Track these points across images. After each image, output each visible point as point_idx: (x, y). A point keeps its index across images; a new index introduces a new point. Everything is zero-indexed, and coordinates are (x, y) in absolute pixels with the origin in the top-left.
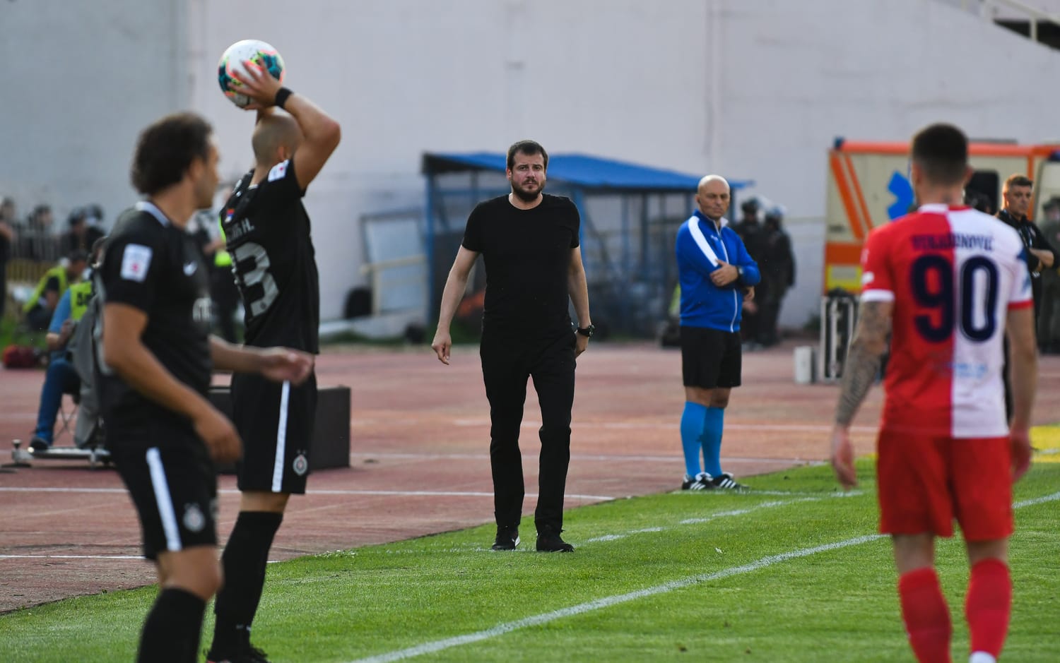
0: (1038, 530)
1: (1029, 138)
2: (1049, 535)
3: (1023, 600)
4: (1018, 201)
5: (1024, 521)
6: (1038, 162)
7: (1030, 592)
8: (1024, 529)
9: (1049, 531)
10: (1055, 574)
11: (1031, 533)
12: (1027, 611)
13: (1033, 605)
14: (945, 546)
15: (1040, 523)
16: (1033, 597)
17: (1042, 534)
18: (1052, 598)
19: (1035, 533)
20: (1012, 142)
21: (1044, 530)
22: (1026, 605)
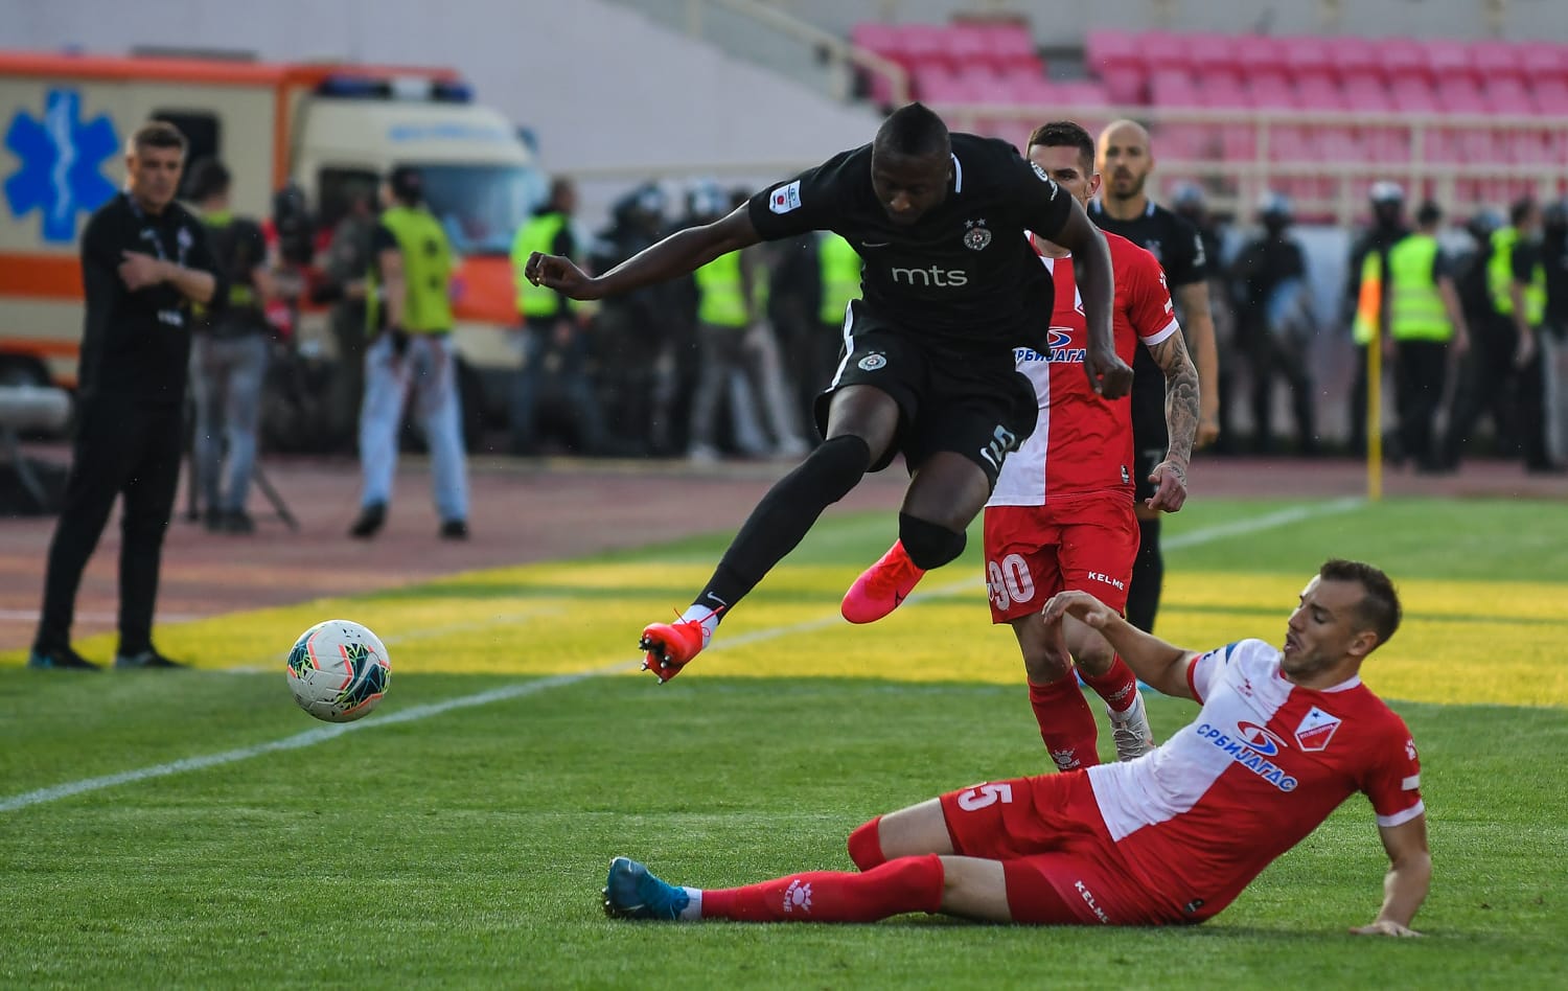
0: (253, 806)
1: (279, 50)
2: (273, 815)
3: (209, 936)
4: (152, 175)
5: (228, 788)
6: (296, 95)
7: (223, 923)
8: (226, 804)
9: (274, 806)
10: (275, 889)
11: (239, 810)
12: (214, 957)
13: (225, 947)
14: (72, 836)
15: (258, 792)
16: (229, 931)
17: (259, 811)
18: (264, 933)
19: (247, 812)
20: (245, 57)
21: (266, 806)
22: (213, 947)
